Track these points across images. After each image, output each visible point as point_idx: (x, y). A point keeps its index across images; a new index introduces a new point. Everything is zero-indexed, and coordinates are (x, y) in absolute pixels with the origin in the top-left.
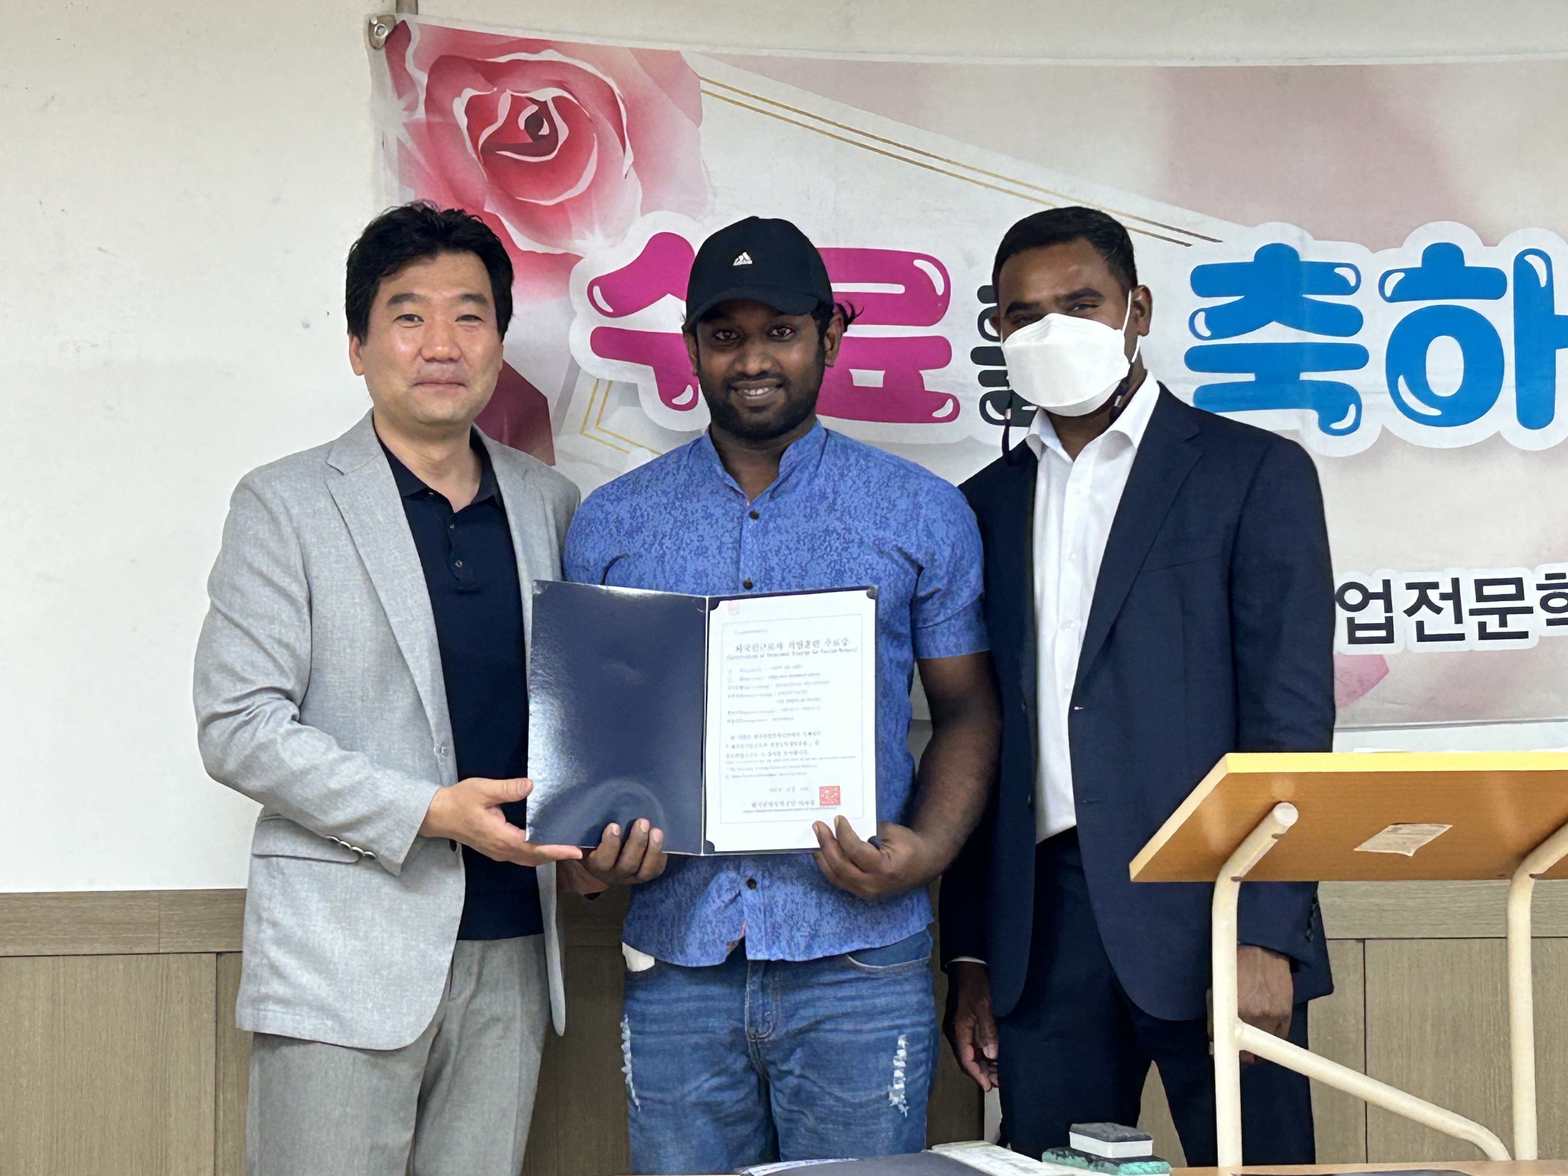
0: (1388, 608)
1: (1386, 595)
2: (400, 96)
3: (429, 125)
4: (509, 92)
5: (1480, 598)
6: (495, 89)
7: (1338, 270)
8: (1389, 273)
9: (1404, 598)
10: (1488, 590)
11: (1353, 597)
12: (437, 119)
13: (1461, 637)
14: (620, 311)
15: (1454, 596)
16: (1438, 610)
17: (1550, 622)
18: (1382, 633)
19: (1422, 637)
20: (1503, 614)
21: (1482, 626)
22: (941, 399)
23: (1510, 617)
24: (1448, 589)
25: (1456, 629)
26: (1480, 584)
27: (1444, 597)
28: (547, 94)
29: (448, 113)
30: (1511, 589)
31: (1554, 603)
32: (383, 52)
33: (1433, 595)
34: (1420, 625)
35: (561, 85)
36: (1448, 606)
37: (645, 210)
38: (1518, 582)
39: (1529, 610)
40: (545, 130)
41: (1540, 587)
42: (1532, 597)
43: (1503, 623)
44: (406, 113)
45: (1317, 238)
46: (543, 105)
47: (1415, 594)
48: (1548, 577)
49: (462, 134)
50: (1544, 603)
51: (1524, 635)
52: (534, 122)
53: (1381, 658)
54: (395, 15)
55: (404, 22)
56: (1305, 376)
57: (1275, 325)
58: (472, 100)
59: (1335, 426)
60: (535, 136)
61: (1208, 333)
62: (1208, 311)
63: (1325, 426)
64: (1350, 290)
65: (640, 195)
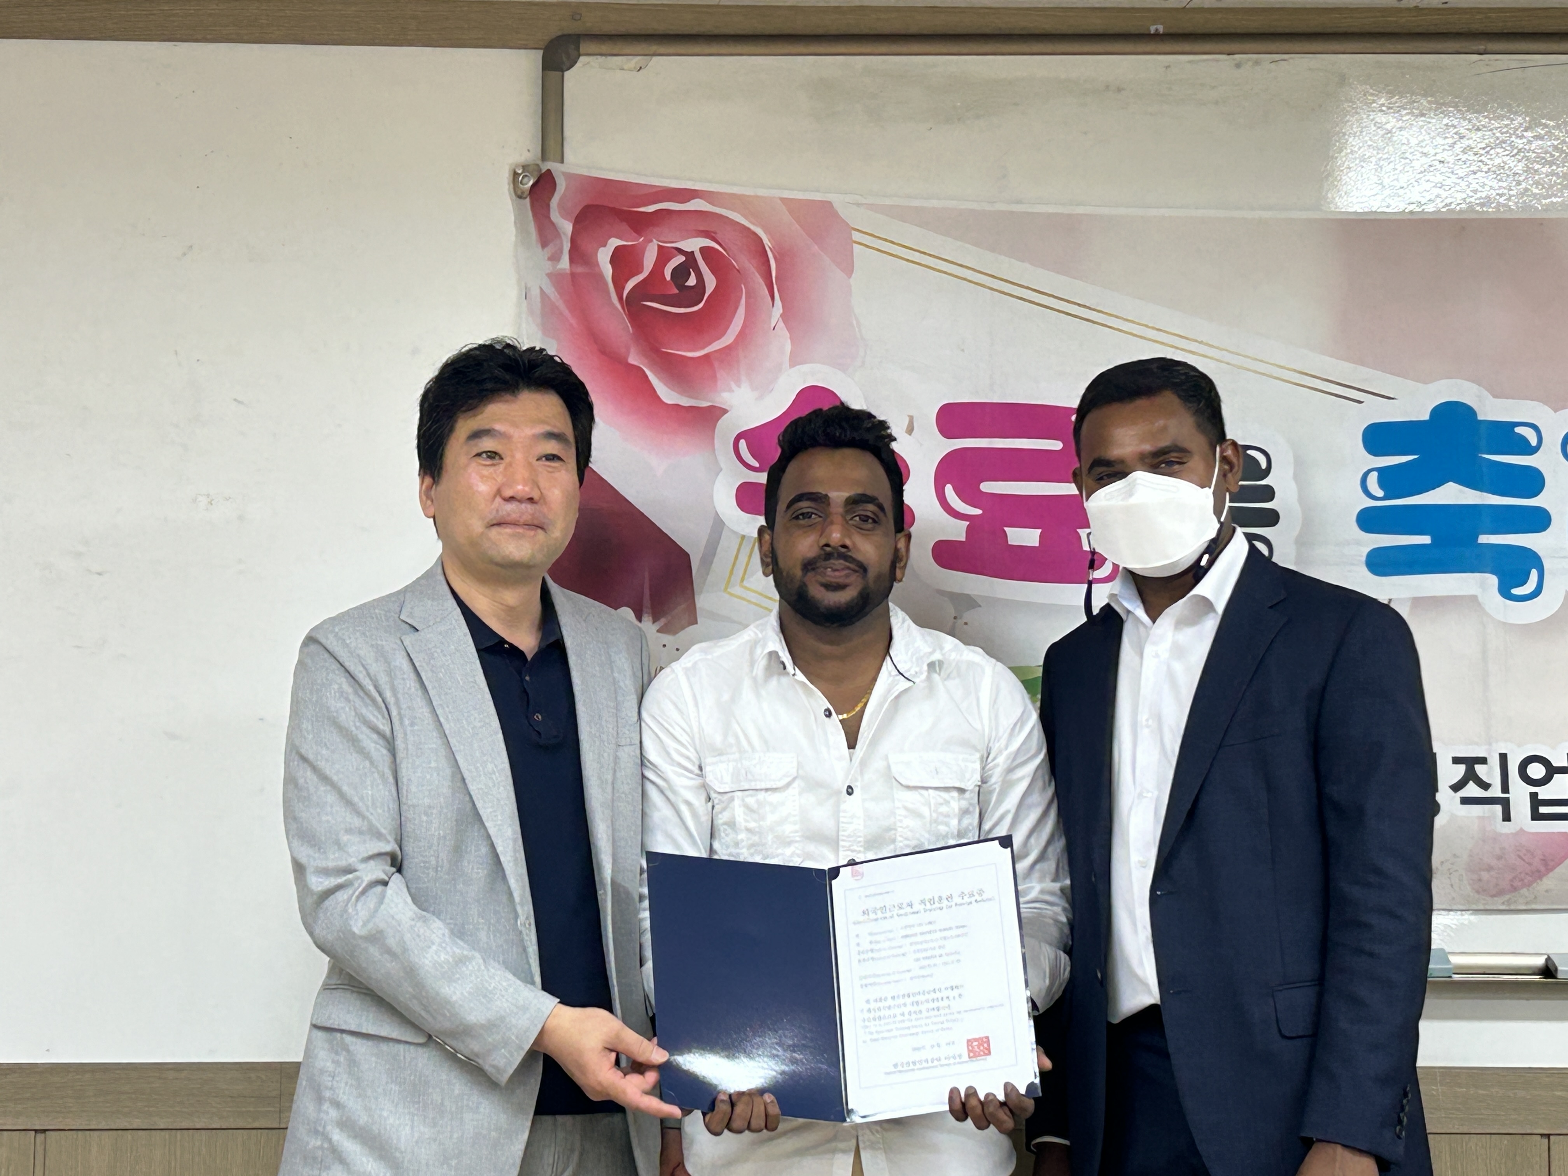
2: (544, 244)
3: (573, 275)
4: (655, 243)
6: (642, 239)
7: (1518, 430)
11: (1536, 771)
12: (580, 269)
28: (694, 244)
29: (593, 263)
32: (528, 199)
35: (707, 234)
37: (794, 362)
40: (692, 281)
44: (550, 262)
45: (1495, 396)
46: (690, 255)
49: (606, 284)
52: (681, 273)
54: (540, 162)
55: (549, 171)
56: (1484, 539)
57: (1451, 484)
58: (618, 249)
59: (1516, 591)
60: (682, 287)
61: (1380, 493)
62: (1381, 471)
63: (1505, 592)
64: (1530, 450)
65: (788, 347)
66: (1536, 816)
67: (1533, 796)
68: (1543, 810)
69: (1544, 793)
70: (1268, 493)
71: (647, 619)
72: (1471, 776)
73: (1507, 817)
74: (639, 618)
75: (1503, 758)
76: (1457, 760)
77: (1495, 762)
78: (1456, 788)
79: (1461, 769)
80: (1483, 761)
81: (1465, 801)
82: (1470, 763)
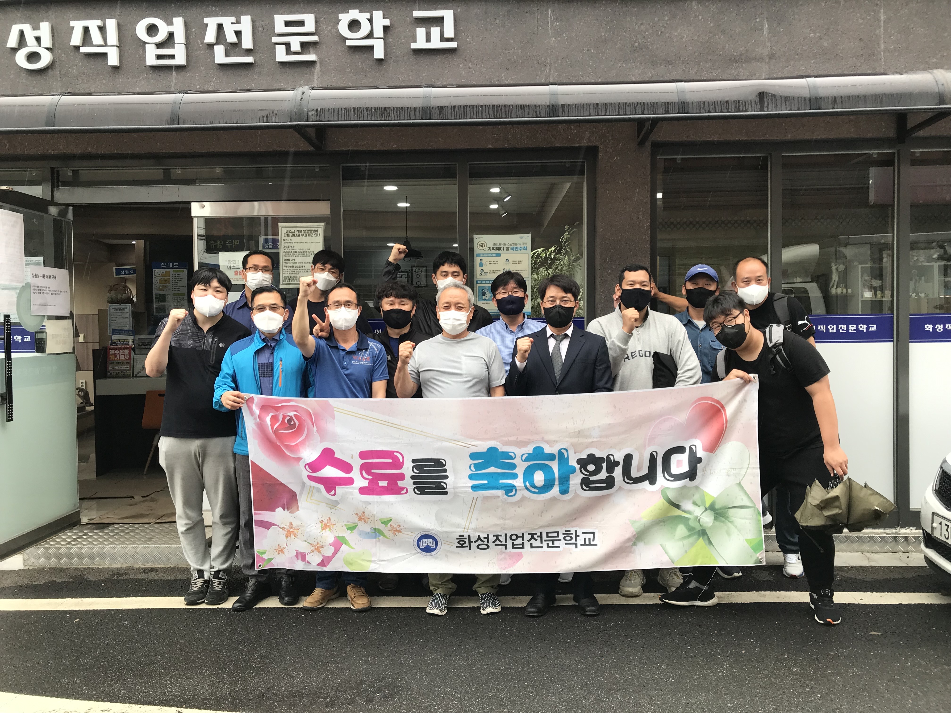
0: (523, 540)
1: (523, 537)
3: (261, 423)
4: (282, 414)
5: (548, 536)
6: (278, 412)
7: (510, 454)
8: (524, 454)
9: (527, 537)
10: (550, 535)
11: (514, 537)
13: (542, 547)
14: (314, 471)
15: (541, 536)
16: (536, 540)
17: (566, 544)
18: (521, 546)
19: (532, 547)
20: (553, 541)
21: (548, 544)
22: (403, 488)
23: (555, 542)
24: (539, 534)
25: (541, 545)
26: (547, 533)
27: (538, 537)
28: (292, 414)
29: (265, 421)
30: (556, 535)
31: (567, 538)
33: (535, 536)
34: (531, 544)
35: (296, 411)
36: (539, 539)
37: (321, 442)
38: (558, 533)
39: (560, 540)
40: (292, 423)
41: (563, 534)
42: (561, 537)
43: (553, 544)
44: (253, 420)
45: (503, 445)
46: (291, 417)
47: (531, 536)
48: (566, 531)
49: (269, 427)
50: (564, 538)
51: (559, 547)
52: (289, 421)
53: (521, 553)
56: (500, 481)
57: (492, 468)
58: (272, 416)
59: (510, 494)
60: (290, 424)
61: (474, 470)
62: (475, 464)
63: (507, 494)
64: (513, 459)
65: (319, 438)
66: (513, 548)
67: (513, 543)
68: (515, 546)
69: (516, 542)
70: (445, 471)
71: (286, 510)
72: (497, 539)
73: (506, 548)
74: (284, 509)
75: (506, 535)
76: (494, 536)
77: (503, 535)
78: (493, 542)
79: (495, 538)
80: (501, 536)
81: (496, 545)
82: (497, 536)
